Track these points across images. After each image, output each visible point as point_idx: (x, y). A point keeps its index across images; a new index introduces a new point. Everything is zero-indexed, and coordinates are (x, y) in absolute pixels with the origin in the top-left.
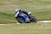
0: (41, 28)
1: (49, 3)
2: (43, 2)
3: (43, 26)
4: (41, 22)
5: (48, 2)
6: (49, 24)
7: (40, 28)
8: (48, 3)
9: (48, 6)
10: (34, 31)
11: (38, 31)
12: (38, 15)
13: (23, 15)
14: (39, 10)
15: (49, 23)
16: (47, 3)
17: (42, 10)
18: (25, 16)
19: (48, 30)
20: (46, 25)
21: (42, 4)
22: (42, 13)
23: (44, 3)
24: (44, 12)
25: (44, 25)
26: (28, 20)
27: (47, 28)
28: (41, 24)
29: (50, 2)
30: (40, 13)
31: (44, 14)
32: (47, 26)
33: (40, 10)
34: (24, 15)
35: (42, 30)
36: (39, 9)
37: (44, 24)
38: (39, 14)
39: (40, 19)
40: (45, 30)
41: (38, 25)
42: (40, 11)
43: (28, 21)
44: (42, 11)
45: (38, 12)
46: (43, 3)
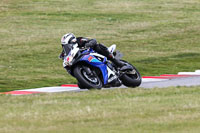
0: (32, 114)
1: (66, 18)
2: (40, 14)
3: (39, 105)
4: (34, 93)
5: (58, 14)
6: (66, 98)
7: (29, 114)
8: (62, 17)
9: (59, 31)
10: (5, 128)
11: (19, 128)
12: (23, 64)
13: (93, 57)
14: (24, 44)
15: (65, 95)
16: (57, 18)
17: (38, 43)
18: (102, 59)
19: (62, 122)
20: (51, 102)
21: (36, 19)
22: (35, 55)
23: (42, 16)
24: (44, 51)
25: (46, 102)
26: (111, 75)
27: (56, 114)
28: (31, 101)
29: (66, 14)
30: (26, 56)
31: (45, 61)
32: (55, 109)
33: (29, 44)
34: (97, 57)
35: (38, 125)
36: (22, 39)
37: (43, 100)
38: (26, 59)
39: (27, 78)
40: (47, 122)
41: (22, 105)
42: (28, 50)
43: (112, 79)
44: (38, 48)
45: (18, 50)
46: (39, 17)
